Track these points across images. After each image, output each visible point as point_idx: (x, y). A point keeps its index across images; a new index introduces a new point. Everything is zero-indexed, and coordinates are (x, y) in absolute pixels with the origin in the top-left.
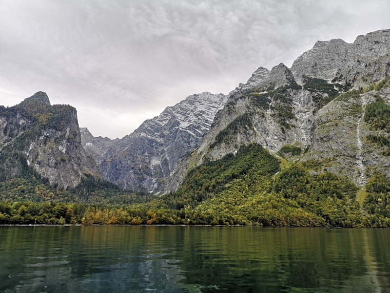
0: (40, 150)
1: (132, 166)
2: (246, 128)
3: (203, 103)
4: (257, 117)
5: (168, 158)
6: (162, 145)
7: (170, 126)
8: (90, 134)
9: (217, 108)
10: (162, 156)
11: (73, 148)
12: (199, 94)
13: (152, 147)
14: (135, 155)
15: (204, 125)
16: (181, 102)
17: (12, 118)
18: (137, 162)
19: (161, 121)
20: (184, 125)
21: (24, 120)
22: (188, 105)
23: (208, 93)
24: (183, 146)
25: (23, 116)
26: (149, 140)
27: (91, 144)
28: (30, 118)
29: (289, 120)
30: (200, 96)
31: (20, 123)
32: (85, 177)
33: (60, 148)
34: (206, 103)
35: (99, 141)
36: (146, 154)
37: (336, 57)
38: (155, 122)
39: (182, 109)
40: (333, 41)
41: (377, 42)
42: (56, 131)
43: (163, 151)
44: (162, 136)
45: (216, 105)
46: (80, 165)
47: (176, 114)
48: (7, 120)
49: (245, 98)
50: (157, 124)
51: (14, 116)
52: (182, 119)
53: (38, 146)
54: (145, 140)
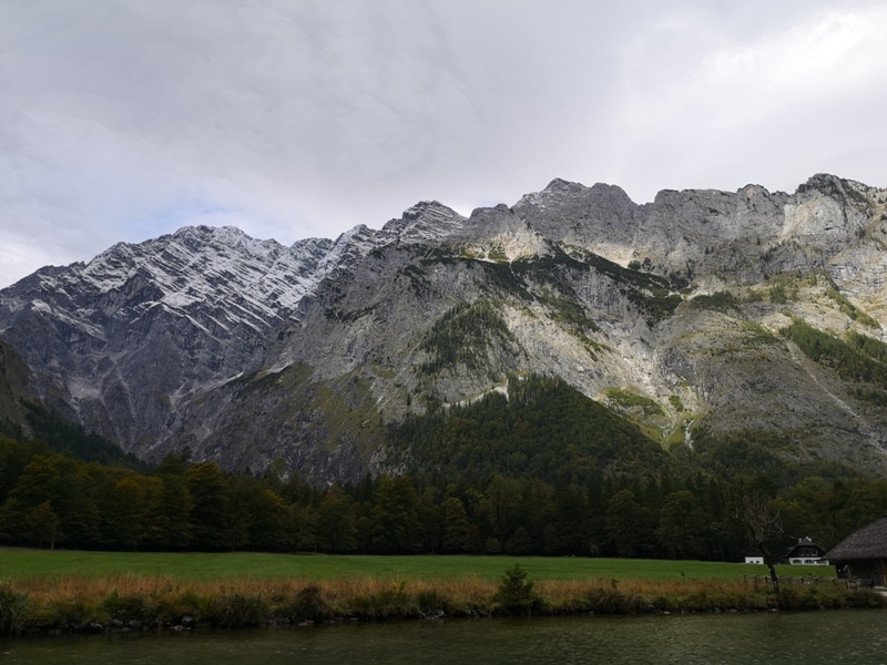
3: (227, 252)
5: (125, 384)
6: (100, 344)
7: (129, 297)
9: (265, 274)
10: (104, 376)
12: (214, 228)
13: (69, 345)
15: (233, 309)
16: (162, 239)
19: (99, 278)
20: (176, 299)
22: (184, 249)
23: (237, 232)
24: (175, 357)
26: (62, 325)
30: (215, 233)
34: (235, 255)
36: (54, 363)
38: (80, 277)
39: (167, 256)
40: (600, 187)
43: (104, 364)
44: (99, 318)
45: (261, 266)
47: (149, 267)
50: (84, 283)
52: (168, 283)
54: (46, 324)
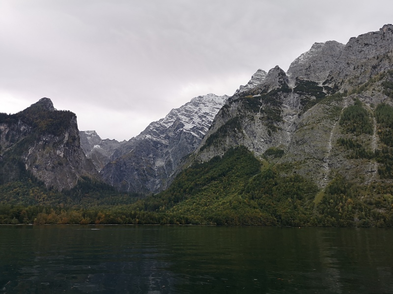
0: (39, 154)
1: (136, 168)
2: (235, 131)
3: (207, 104)
4: (247, 120)
5: (172, 160)
6: (167, 147)
7: (175, 128)
8: (98, 137)
10: (166, 157)
11: (72, 153)
12: (204, 96)
13: (157, 148)
14: (140, 157)
15: (207, 126)
16: (186, 104)
17: (14, 125)
18: (141, 164)
19: (166, 123)
20: (188, 126)
21: (25, 126)
22: (193, 107)
23: (212, 95)
24: (186, 148)
25: (24, 123)
26: (154, 142)
27: (99, 146)
28: (30, 124)
29: (276, 123)
30: (204, 98)
31: (21, 129)
32: (82, 179)
33: (58, 152)
34: (210, 105)
35: (106, 144)
36: (151, 155)
37: (330, 59)
38: (160, 124)
39: (186, 111)
40: (328, 43)
41: (366, 45)
42: (55, 136)
43: (167, 153)
44: (167, 137)
46: (77, 168)
47: (180, 116)
48: (9, 126)
49: (239, 101)
50: (162, 126)
51: (16, 122)
52: (187, 121)
53: (37, 151)
54: (150, 142)
